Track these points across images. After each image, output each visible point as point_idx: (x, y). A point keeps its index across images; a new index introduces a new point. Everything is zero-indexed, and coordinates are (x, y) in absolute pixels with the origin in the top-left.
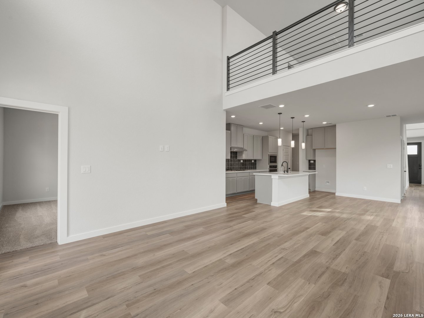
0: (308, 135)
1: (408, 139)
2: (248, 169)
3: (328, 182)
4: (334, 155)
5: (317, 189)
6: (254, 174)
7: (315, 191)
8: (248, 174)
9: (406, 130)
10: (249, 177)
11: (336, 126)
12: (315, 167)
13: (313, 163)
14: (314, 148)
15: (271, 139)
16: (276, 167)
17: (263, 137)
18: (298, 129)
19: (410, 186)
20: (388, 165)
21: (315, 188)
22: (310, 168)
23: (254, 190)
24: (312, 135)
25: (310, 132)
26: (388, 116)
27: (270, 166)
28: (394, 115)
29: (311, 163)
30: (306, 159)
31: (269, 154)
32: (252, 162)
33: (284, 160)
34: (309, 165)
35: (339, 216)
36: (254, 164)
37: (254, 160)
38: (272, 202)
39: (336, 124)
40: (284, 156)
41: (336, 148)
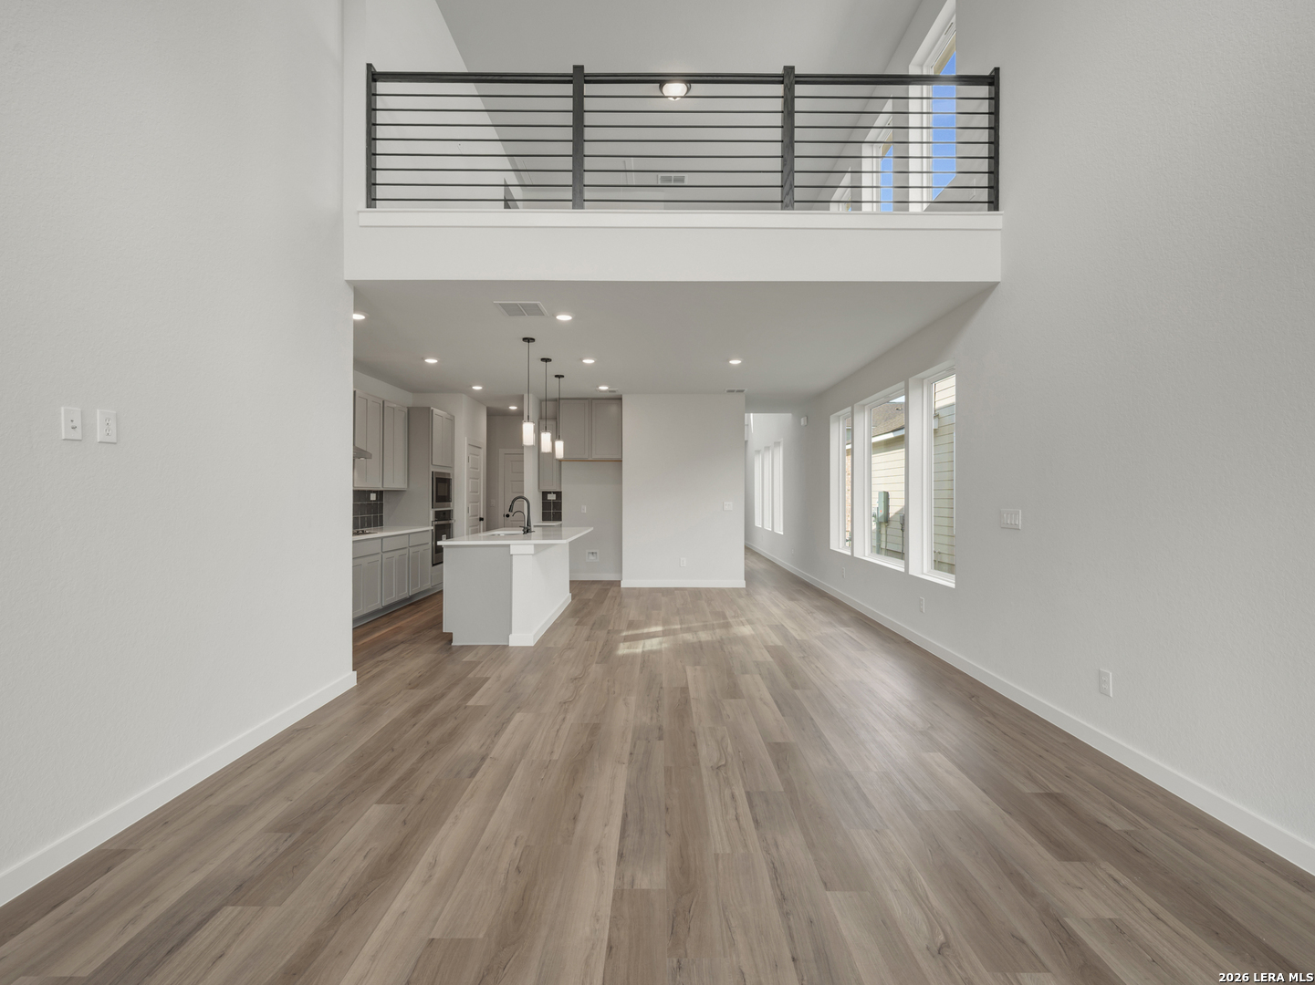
3: (593, 554)
8: (377, 547)
11: (622, 398)
12: (560, 513)
13: (554, 502)
20: (725, 503)
22: (546, 517)
24: (554, 419)
25: (548, 408)
26: (729, 391)
27: (436, 512)
28: (742, 391)
29: (549, 502)
30: (539, 489)
31: (435, 470)
32: (372, 501)
33: (470, 492)
34: (544, 508)
35: (696, 640)
36: (375, 505)
37: (377, 493)
38: (513, 634)
39: (621, 395)
40: (470, 480)
41: (621, 461)
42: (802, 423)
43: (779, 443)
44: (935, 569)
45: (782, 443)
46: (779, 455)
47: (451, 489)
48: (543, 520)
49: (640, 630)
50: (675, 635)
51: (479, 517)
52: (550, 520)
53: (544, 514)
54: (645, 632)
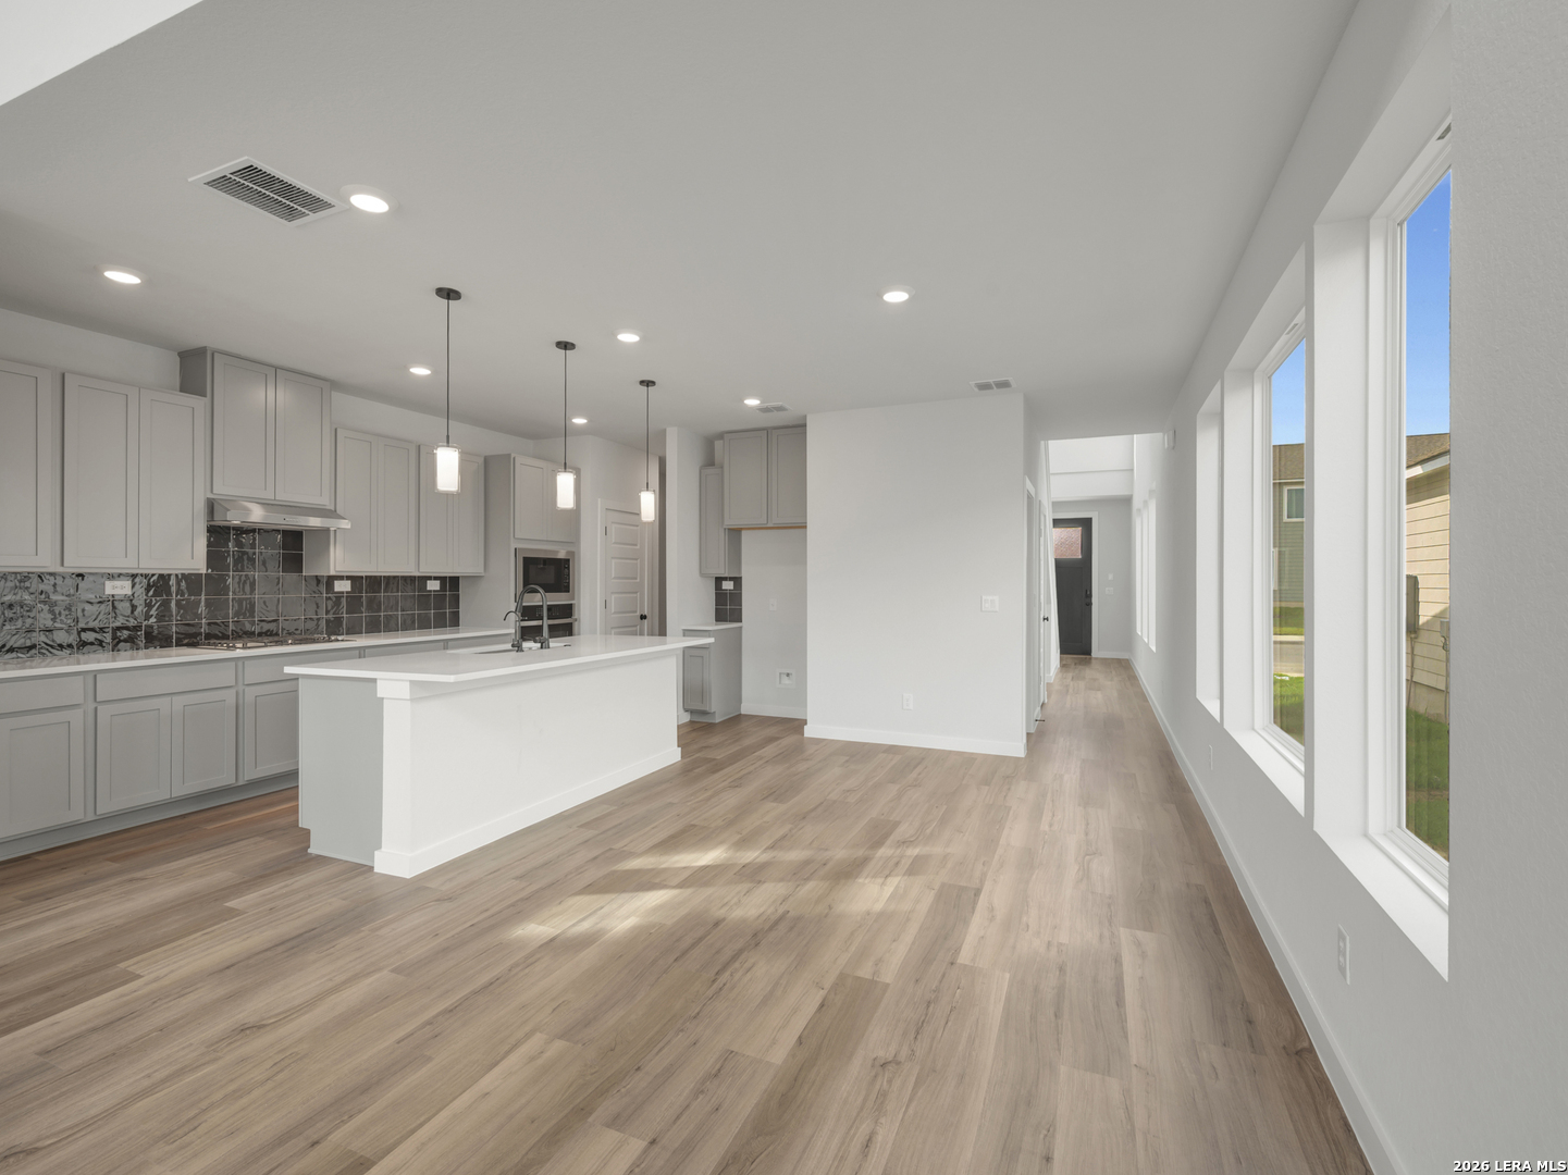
0: (708, 463)
1: (1056, 505)
2: (353, 631)
3: (788, 675)
4: (800, 558)
5: (745, 707)
6: (288, 670)
7: (736, 720)
8: (226, 676)
9: (1048, 474)
10: (233, 691)
11: (805, 425)
14: (732, 522)
15: (526, 471)
16: (567, 610)
17: (487, 461)
19: (1064, 666)
20: (984, 597)
21: (739, 701)
23: (293, 774)
24: (723, 465)
26: (984, 387)
27: (523, 608)
28: (1004, 385)
29: (725, 593)
30: (702, 575)
31: (519, 546)
32: (430, 591)
33: (615, 578)
34: (718, 603)
35: (721, 913)
36: (439, 597)
37: (442, 579)
38: (383, 849)
39: (805, 417)
40: (613, 561)
41: (806, 527)
42: (1166, 444)
43: (1153, 491)
45: (1155, 493)
46: (1153, 512)
47: (569, 575)
48: (717, 620)
49: (664, 858)
50: (706, 884)
51: (638, 614)
52: (725, 620)
53: (718, 611)
54: (663, 866)
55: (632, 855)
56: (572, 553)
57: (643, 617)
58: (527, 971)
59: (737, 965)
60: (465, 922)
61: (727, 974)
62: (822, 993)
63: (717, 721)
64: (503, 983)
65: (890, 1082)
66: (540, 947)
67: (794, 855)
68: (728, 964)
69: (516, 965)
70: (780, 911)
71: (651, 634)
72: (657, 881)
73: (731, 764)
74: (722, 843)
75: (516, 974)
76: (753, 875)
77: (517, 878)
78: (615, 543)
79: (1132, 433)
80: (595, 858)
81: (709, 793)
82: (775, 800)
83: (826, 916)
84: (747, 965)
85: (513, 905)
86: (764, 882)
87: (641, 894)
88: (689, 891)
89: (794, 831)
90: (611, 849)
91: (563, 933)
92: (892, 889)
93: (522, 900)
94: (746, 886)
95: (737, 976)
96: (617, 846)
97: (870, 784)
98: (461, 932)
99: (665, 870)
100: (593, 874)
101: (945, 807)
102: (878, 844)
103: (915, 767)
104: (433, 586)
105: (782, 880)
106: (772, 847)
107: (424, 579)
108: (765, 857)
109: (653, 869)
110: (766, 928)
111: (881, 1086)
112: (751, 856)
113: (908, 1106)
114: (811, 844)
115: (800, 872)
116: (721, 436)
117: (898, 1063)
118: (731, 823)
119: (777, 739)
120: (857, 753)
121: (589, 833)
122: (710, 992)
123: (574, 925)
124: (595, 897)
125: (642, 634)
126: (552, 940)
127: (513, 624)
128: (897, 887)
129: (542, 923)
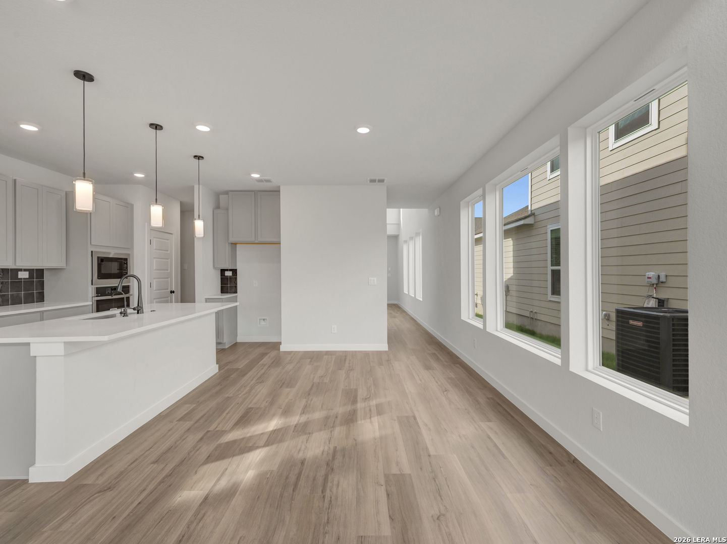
0: (218, 207)
3: (264, 320)
4: (277, 259)
5: (240, 339)
11: (279, 191)
12: (236, 287)
13: (230, 278)
14: (232, 239)
16: (125, 290)
17: (67, 194)
18: (192, 189)
20: (370, 278)
21: (236, 335)
22: (224, 290)
24: (227, 209)
25: (223, 198)
26: (373, 181)
27: (97, 288)
28: (381, 181)
29: (227, 278)
30: (214, 267)
31: (94, 250)
32: (21, 279)
33: (156, 270)
34: (222, 283)
35: (301, 456)
36: (28, 283)
37: (31, 271)
38: (37, 465)
39: (280, 186)
40: (155, 260)
41: (280, 243)
42: (436, 213)
43: (419, 233)
44: (603, 365)
45: (421, 234)
46: (419, 242)
47: (127, 268)
48: (222, 293)
49: (246, 430)
50: (281, 441)
51: (169, 290)
52: (227, 292)
53: (222, 288)
54: (249, 435)
55: (223, 433)
56: (129, 255)
57: (172, 292)
58: (201, 524)
59: (329, 484)
60: (132, 503)
61: (328, 491)
62: (383, 488)
63: (227, 347)
64: (189, 538)
65: (447, 526)
66: (201, 505)
67: (318, 415)
68: (324, 484)
69: (191, 522)
70: (332, 448)
71: (176, 302)
72: (251, 445)
73: (250, 370)
74: (274, 415)
75: (195, 529)
76: (303, 429)
77: (154, 463)
78: (156, 249)
79: (399, 208)
80: (202, 439)
81: (248, 388)
82: (287, 387)
83: (356, 445)
84: (335, 483)
85: (162, 482)
86: (312, 433)
87: (246, 455)
88: (274, 447)
89: (309, 402)
90: (208, 431)
91: (210, 492)
92: (377, 424)
93: (167, 476)
94: (305, 437)
95: (334, 490)
96: (212, 428)
97: (330, 371)
98: (133, 510)
99: (251, 437)
100: (206, 450)
101: (372, 378)
102: (355, 402)
103: (345, 361)
104: (23, 275)
105: (321, 430)
106: (303, 413)
107: (16, 271)
108: (303, 419)
109: (243, 439)
110: (331, 459)
111: (445, 530)
112: (295, 419)
113: (464, 537)
114: (322, 407)
115: (327, 423)
116: (226, 193)
117: (444, 515)
118: (272, 403)
119: (266, 354)
120: (314, 357)
121: (188, 424)
122: (326, 505)
123: (215, 485)
124: (217, 464)
125: (171, 302)
126: (206, 498)
127: (90, 299)
128: (379, 422)
129: (191, 489)
